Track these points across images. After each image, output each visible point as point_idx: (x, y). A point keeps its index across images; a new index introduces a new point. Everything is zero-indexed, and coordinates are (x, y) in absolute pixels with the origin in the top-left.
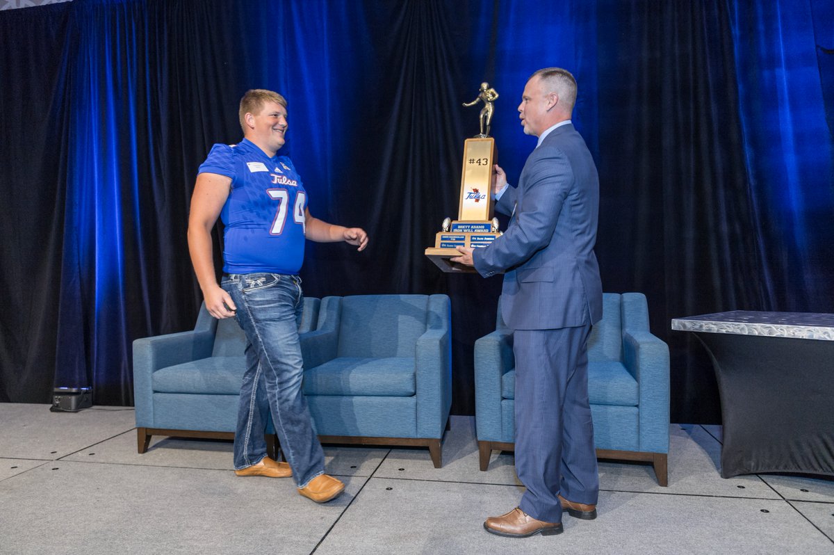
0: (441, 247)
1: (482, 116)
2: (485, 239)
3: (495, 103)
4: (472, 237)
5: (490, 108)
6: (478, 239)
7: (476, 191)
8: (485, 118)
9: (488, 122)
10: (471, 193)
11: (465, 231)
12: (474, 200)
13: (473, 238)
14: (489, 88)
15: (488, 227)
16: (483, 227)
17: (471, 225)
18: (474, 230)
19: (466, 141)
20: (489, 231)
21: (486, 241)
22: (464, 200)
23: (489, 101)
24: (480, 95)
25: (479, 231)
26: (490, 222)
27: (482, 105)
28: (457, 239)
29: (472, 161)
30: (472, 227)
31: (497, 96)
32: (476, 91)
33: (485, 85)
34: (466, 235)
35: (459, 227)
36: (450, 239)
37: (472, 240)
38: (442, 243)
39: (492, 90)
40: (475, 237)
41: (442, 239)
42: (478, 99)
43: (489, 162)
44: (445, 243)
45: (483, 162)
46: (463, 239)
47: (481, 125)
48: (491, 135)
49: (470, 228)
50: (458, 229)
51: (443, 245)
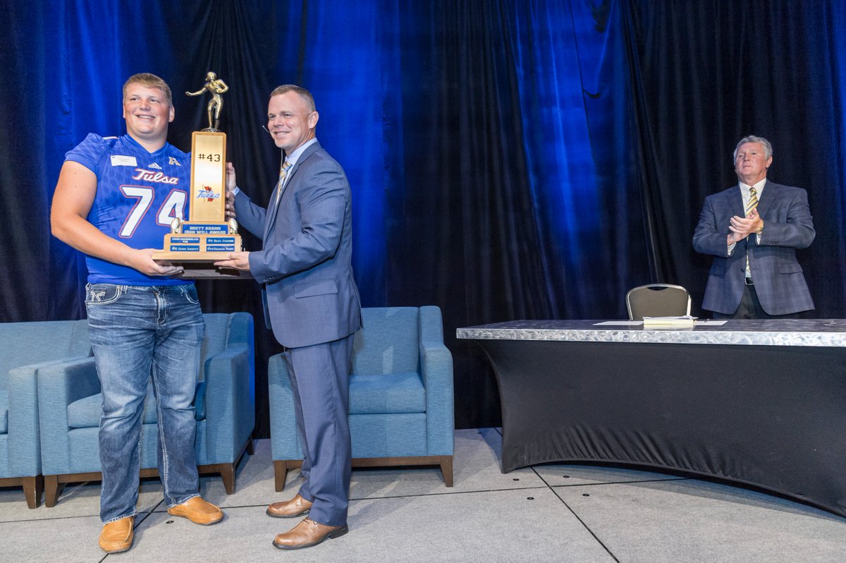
0: (171, 250)
1: (210, 108)
2: (223, 241)
3: (223, 95)
4: (208, 239)
5: (218, 100)
6: (215, 241)
7: (209, 189)
8: (214, 111)
9: (217, 116)
10: (202, 191)
11: (198, 232)
12: (206, 199)
13: (209, 241)
14: (217, 78)
15: (224, 228)
16: (220, 228)
17: (205, 226)
18: (209, 231)
19: (193, 134)
20: (227, 233)
21: (224, 243)
22: (195, 199)
23: (217, 93)
24: (207, 85)
25: (215, 232)
26: (226, 223)
27: (209, 95)
28: (189, 242)
29: (202, 156)
30: (207, 228)
31: (226, 88)
32: (202, 81)
33: (211, 75)
34: (201, 236)
35: (191, 228)
36: (181, 242)
37: (208, 243)
38: (172, 247)
39: (220, 82)
40: (211, 239)
41: (172, 241)
42: (204, 89)
43: (221, 158)
44: (175, 246)
45: (215, 158)
46: (198, 242)
47: (210, 118)
48: (221, 128)
49: (204, 230)
50: (189, 230)
51: (173, 248)
